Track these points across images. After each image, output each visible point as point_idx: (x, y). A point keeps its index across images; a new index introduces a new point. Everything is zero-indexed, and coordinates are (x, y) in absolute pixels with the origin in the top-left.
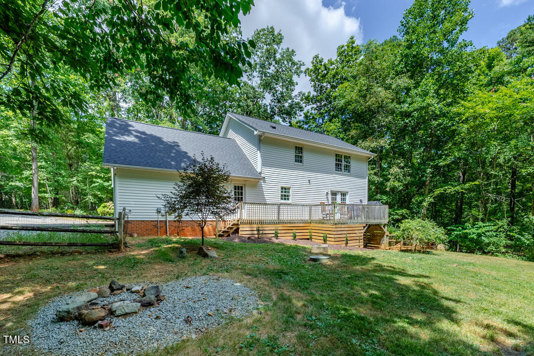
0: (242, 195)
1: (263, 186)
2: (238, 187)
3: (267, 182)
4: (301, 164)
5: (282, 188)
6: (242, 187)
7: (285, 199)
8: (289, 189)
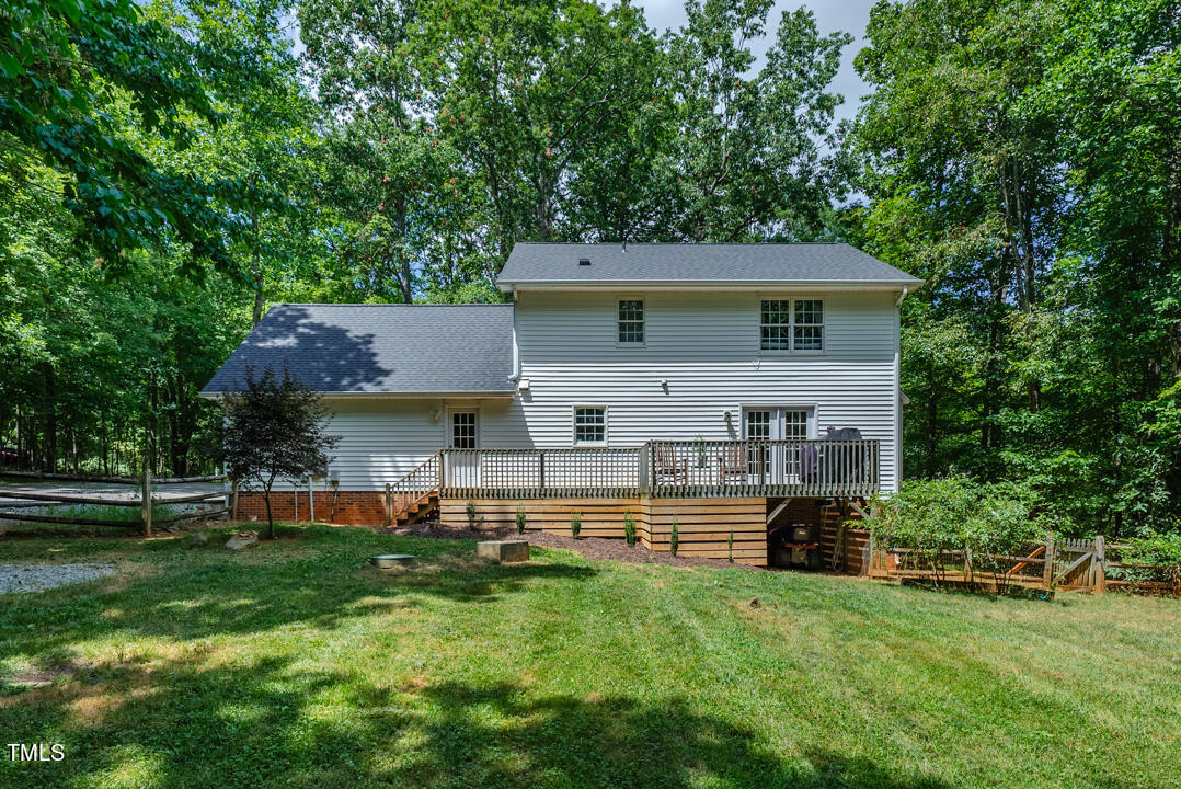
0: (472, 433)
1: (525, 409)
2: (464, 416)
3: (534, 399)
4: (640, 344)
5: (580, 411)
6: (472, 416)
7: (590, 438)
8: (600, 411)
